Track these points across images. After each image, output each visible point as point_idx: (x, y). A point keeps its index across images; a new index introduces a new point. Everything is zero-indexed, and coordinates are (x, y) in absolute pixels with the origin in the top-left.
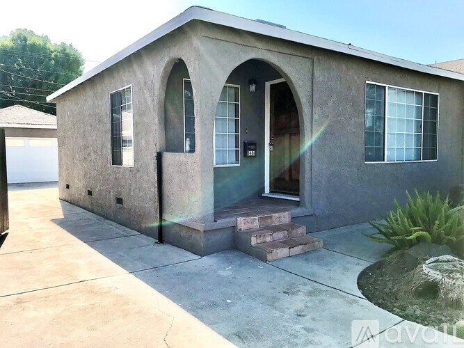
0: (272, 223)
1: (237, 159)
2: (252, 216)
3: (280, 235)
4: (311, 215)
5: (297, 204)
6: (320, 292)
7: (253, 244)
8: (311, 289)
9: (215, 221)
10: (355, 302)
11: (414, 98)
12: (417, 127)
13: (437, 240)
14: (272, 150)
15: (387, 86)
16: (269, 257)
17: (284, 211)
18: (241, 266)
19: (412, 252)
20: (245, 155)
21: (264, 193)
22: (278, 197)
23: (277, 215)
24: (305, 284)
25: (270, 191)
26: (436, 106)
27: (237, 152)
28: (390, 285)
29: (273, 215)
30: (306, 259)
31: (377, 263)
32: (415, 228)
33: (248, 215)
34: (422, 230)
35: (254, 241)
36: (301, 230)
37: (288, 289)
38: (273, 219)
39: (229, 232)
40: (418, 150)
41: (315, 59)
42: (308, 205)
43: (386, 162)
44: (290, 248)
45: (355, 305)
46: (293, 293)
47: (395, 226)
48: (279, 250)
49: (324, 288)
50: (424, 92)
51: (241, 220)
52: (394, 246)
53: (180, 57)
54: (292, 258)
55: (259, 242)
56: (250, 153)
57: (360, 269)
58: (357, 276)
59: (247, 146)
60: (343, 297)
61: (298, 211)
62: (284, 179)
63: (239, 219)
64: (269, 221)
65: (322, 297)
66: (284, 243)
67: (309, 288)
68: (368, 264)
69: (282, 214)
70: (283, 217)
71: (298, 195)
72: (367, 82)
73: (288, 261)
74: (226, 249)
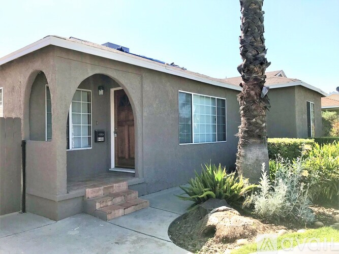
0: (113, 191)
1: (90, 144)
2: (98, 187)
3: (118, 200)
4: (143, 183)
5: (133, 175)
6: (142, 239)
7: (97, 208)
8: (136, 238)
9: (68, 193)
10: (164, 244)
11: (210, 101)
12: (213, 120)
13: (219, 197)
14: (116, 136)
15: (193, 94)
16: (109, 217)
17: (123, 181)
18: (87, 225)
19: (204, 205)
20: (96, 141)
21: (110, 168)
22: (121, 171)
23: (117, 185)
24: (132, 235)
25: (115, 167)
26: (225, 106)
27: (89, 138)
28: (189, 229)
29: (114, 185)
30: (136, 216)
31: (184, 215)
32: (206, 189)
33: (94, 186)
34: (210, 191)
35: (98, 206)
36: (135, 194)
37: (119, 240)
38: (114, 188)
39: (80, 200)
40: (214, 135)
41: (143, 76)
42: (140, 176)
43: (193, 143)
44: (125, 209)
45: (163, 247)
46: (122, 243)
47: (195, 189)
48: (116, 211)
49: (144, 236)
50: (216, 98)
51: (88, 190)
52: (194, 202)
53: (41, 70)
54: (125, 216)
55: (102, 206)
56: (100, 139)
57: (172, 220)
58: (168, 226)
59: (97, 134)
60: (156, 242)
61: (133, 181)
62: (125, 158)
63: (87, 190)
64: (111, 190)
65: (142, 243)
66: (121, 205)
67: (134, 238)
68: (178, 216)
69: (121, 184)
70: (123, 186)
71: (134, 168)
72: (179, 91)
73: (122, 218)
74: (77, 214)
